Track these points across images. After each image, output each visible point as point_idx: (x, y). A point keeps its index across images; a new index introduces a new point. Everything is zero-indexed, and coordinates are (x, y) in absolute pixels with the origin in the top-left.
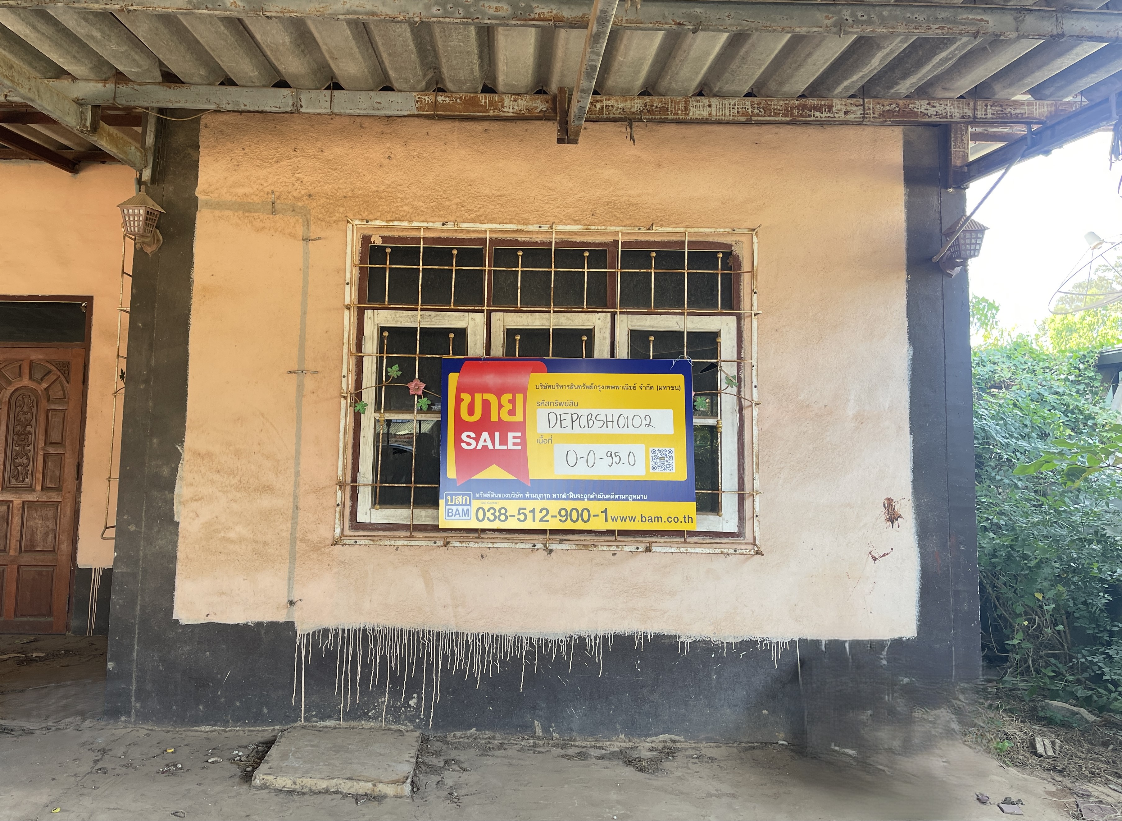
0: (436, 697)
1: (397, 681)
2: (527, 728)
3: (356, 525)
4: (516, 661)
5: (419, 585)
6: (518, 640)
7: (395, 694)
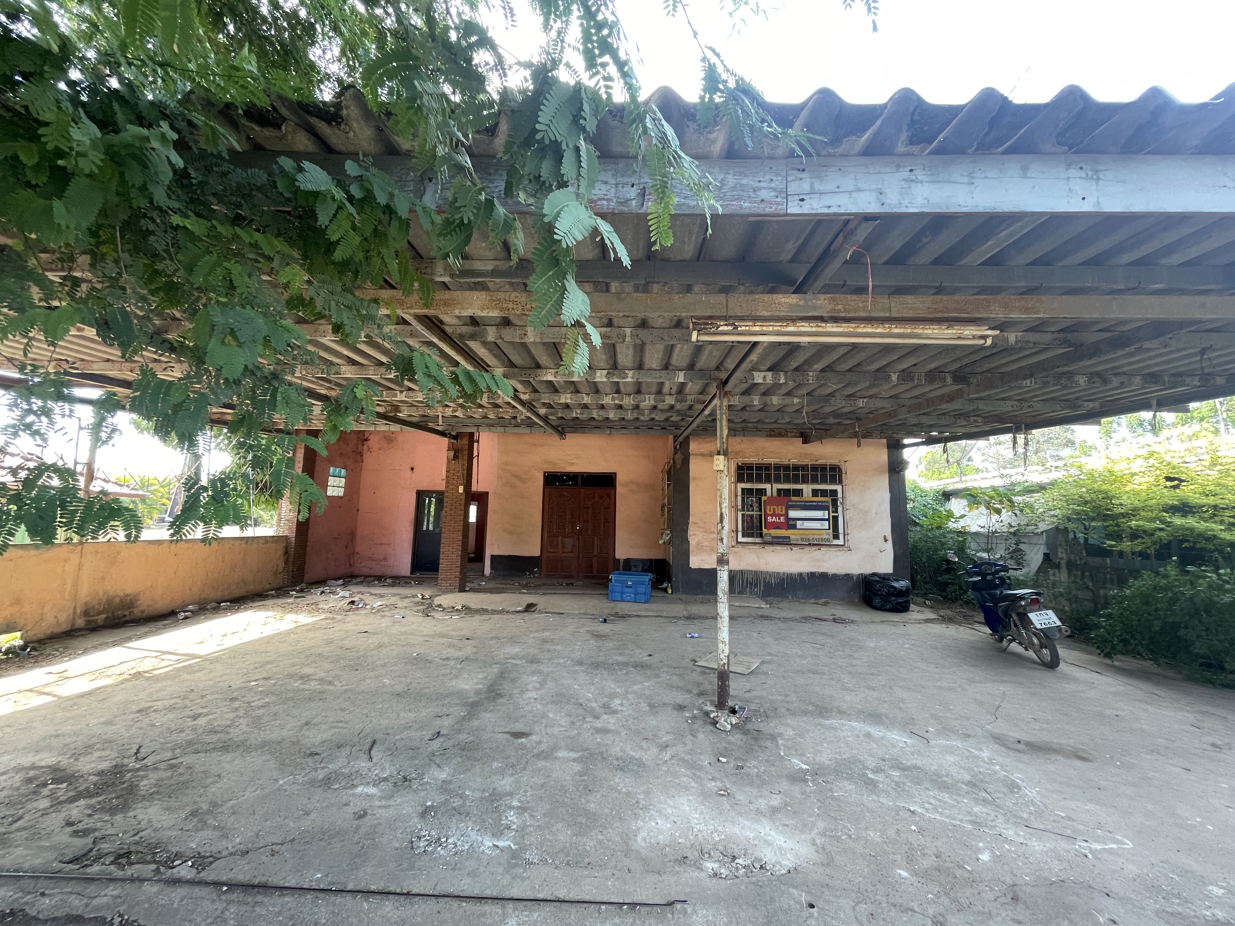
0: (762, 588)
1: (751, 584)
2: (788, 597)
3: (738, 542)
4: (784, 579)
5: (756, 559)
6: (784, 573)
7: (751, 588)
